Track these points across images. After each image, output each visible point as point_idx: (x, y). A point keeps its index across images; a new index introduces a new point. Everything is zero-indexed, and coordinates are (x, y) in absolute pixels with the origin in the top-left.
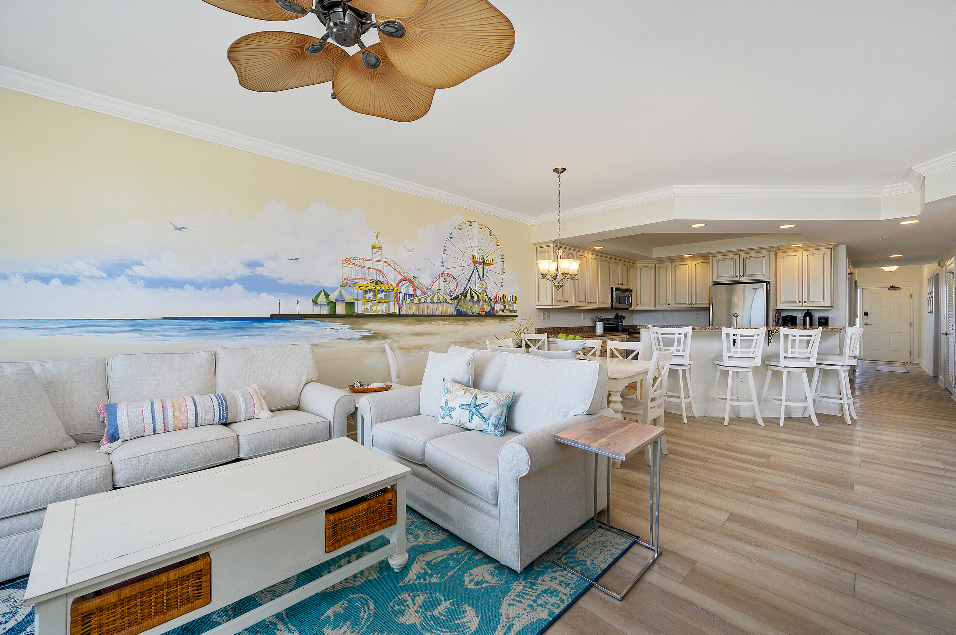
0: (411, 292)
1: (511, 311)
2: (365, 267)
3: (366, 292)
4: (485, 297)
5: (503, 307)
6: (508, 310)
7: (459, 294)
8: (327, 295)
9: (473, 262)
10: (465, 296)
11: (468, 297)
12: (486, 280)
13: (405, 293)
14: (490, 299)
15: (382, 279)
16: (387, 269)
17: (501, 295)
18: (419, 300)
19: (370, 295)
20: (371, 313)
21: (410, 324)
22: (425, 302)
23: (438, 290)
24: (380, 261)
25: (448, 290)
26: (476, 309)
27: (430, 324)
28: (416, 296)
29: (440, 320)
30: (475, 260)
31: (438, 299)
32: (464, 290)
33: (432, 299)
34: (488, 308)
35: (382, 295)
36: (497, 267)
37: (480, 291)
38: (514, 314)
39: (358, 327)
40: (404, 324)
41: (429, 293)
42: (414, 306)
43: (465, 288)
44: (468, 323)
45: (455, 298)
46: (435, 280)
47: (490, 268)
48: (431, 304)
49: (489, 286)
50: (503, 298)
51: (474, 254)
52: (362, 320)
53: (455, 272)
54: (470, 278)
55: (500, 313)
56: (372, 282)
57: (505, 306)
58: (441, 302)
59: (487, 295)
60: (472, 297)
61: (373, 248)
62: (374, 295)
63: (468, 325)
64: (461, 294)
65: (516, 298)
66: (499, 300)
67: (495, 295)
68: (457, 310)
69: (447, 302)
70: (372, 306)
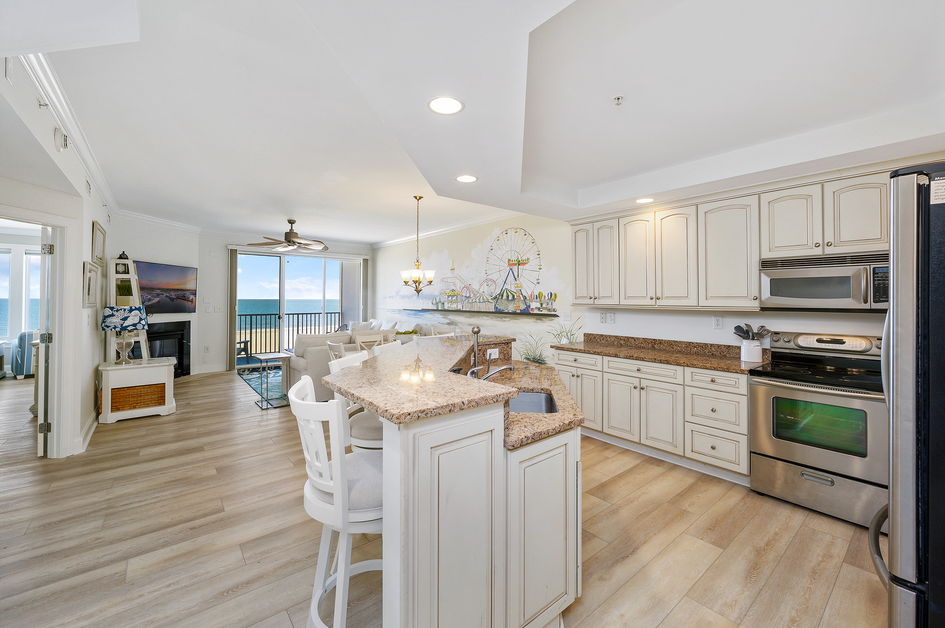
0: (468, 295)
1: (549, 310)
2: (448, 282)
3: (449, 296)
4: (519, 296)
5: (539, 306)
6: (544, 308)
8: (436, 299)
9: (509, 265)
10: (502, 296)
11: (505, 297)
12: (521, 280)
13: (465, 296)
14: (525, 298)
15: (455, 289)
16: (457, 282)
17: (536, 293)
18: (472, 300)
19: (450, 298)
20: (451, 309)
21: (467, 317)
22: (475, 302)
23: (483, 292)
24: (454, 277)
25: (490, 292)
26: (511, 308)
27: (478, 318)
28: (471, 298)
29: (484, 315)
30: (510, 263)
31: (483, 299)
32: (501, 291)
33: (479, 300)
34: (523, 307)
35: (454, 298)
36: (533, 264)
37: (515, 291)
38: (553, 313)
39: (446, 317)
40: (464, 317)
41: (478, 295)
42: (469, 305)
43: (502, 289)
44: (504, 319)
45: (494, 298)
46: (481, 285)
47: (525, 267)
48: (479, 303)
49: (524, 285)
50: (539, 296)
51: (510, 258)
52: (447, 313)
53: (494, 277)
54: (506, 280)
55: (536, 312)
56: (451, 291)
57: (542, 305)
58: (485, 302)
59: (522, 294)
60: (508, 296)
61: (451, 270)
62: (452, 298)
63: (504, 321)
64: (499, 294)
65: (556, 295)
66: (534, 298)
67: (530, 293)
68: (496, 308)
69: (489, 302)
70: (451, 305)
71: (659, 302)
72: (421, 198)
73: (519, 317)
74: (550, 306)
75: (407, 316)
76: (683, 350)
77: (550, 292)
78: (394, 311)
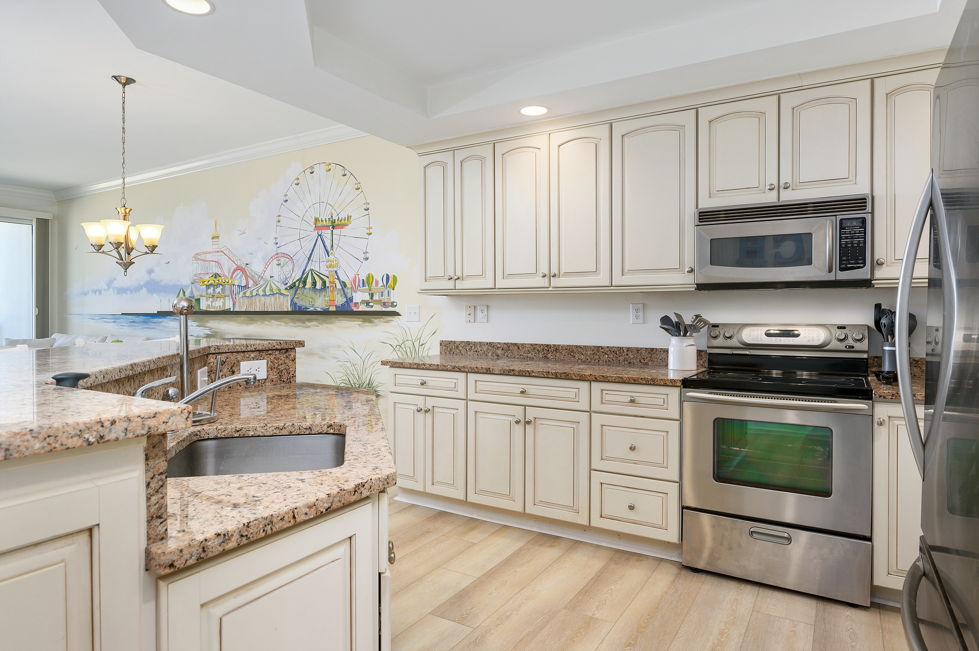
0: (244, 284)
1: (384, 304)
2: (207, 261)
3: (208, 287)
4: (334, 282)
5: (367, 297)
6: (376, 302)
7: (297, 281)
8: (184, 293)
9: (317, 228)
10: (305, 283)
11: (309, 284)
12: (337, 253)
13: (238, 285)
14: (344, 285)
15: (219, 272)
16: (224, 260)
17: (363, 276)
18: (252, 293)
19: (211, 290)
20: (211, 310)
21: (243, 323)
22: (257, 294)
23: (271, 277)
24: (218, 252)
25: (283, 277)
26: (320, 303)
27: (263, 323)
28: (249, 288)
30: (319, 224)
31: (271, 290)
32: (303, 273)
33: (264, 291)
34: (340, 300)
35: (219, 290)
36: (357, 227)
37: (327, 273)
38: (390, 309)
39: (203, 324)
40: (237, 323)
41: (262, 283)
42: (246, 300)
43: (305, 270)
44: (308, 324)
45: (291, 287)
46: (268, 264)
47: (344, 231)
48: (263, 297)
49: (342, 262)
50: (368, 282)
51: (317, 216)
52: (206, 317)
53: (290, 249)
54: (311, 254)
55: (363, 308)
56: (212, 276)
57: (372, 296)
58: (274, 294)
59: (338, 279)
60: (314, 284)
61: (213, 238)
62: (214, 290)
63: (308, 327)
64: (299, 280)
65: (395, 278)
66: (359, 285)
67: (352, 276)
68: (293, 304)
69: (281, 294)
70: (212, 302)
71: (555, 282)
72: (129, 81)
73: (333, 318)
74: (385, 299)
75: (129, 326)
76: (589, 359)
77: (385, 273)
78: (103, 317)
